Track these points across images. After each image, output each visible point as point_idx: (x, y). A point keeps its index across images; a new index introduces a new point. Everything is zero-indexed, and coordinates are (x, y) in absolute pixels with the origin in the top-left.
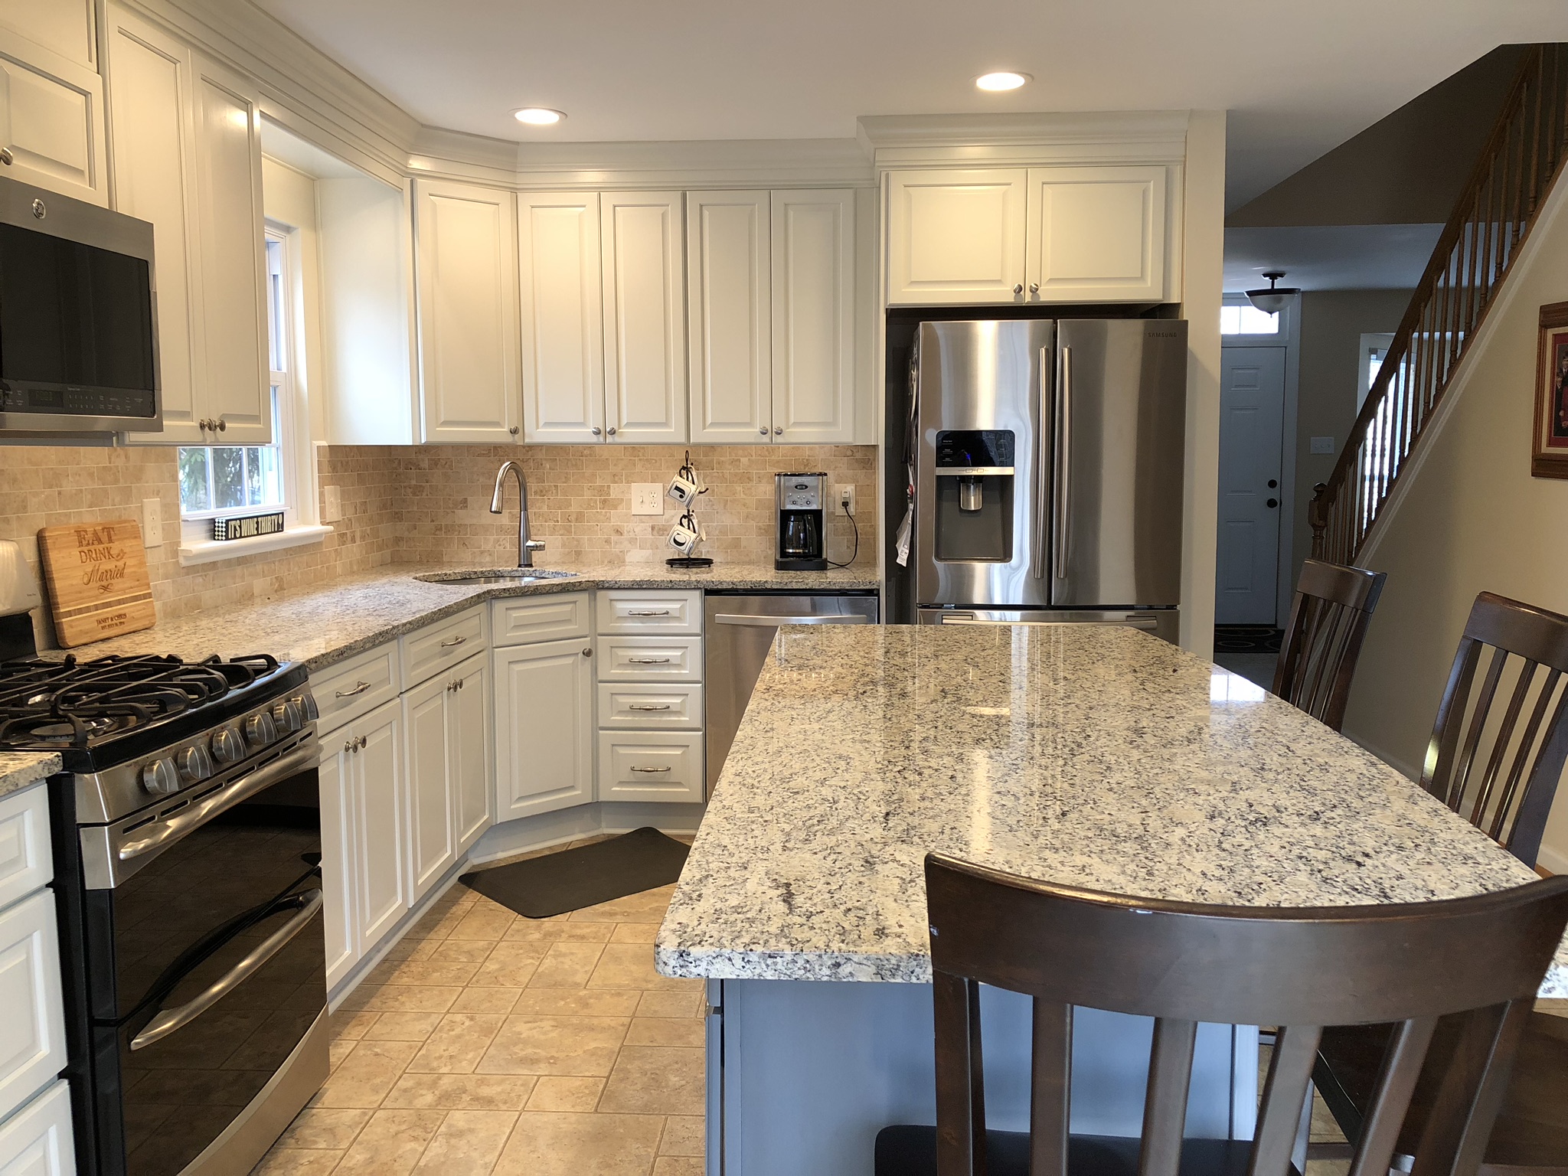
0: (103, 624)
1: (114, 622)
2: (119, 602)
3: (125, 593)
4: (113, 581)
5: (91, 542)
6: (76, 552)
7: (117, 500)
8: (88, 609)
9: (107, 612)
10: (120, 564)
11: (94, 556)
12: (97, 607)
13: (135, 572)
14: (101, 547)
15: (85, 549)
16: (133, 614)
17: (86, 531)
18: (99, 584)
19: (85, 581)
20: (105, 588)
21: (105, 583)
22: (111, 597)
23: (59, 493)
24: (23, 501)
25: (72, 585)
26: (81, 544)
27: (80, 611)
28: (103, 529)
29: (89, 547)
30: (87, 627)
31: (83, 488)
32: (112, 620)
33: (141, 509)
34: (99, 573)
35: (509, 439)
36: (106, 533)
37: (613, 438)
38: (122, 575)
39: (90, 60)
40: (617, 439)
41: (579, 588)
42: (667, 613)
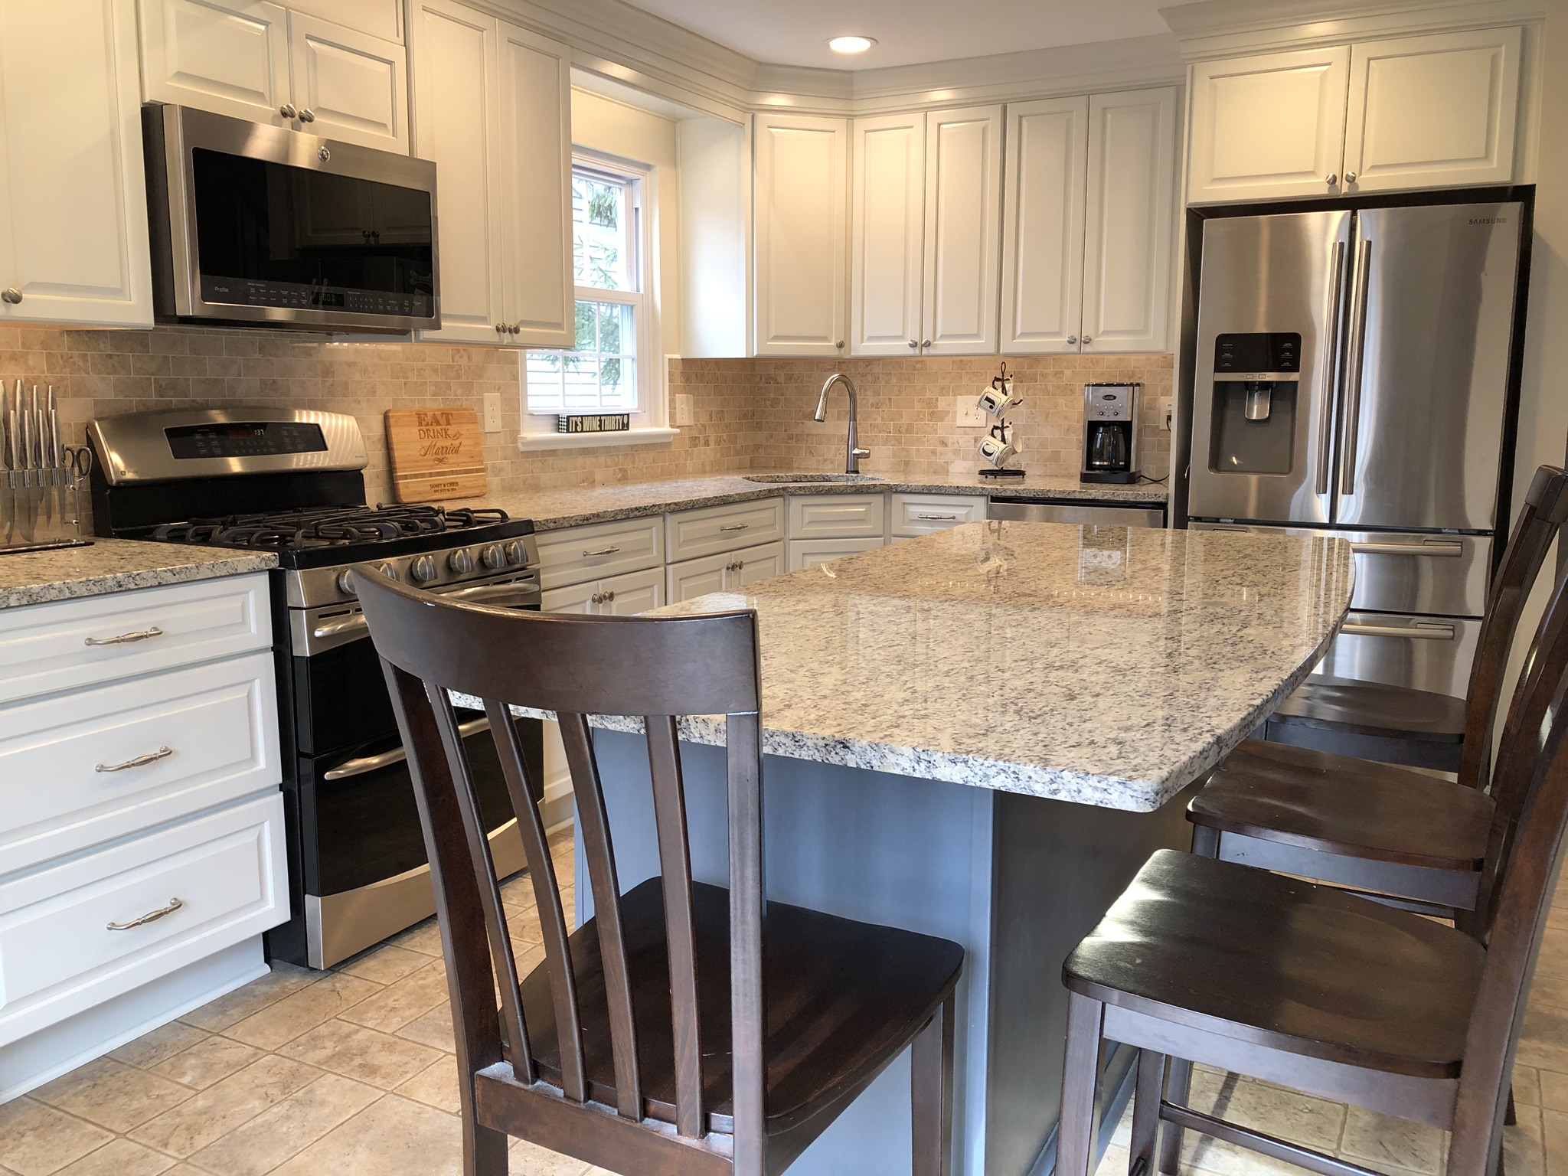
0: (436, 489)
1: (447, 488)
2: (452, 473)
3: (459, 466)
4: (447, 456)
5: (430, 423)
6: (415, 430)
7: (459, 392)
8: (423, 475)
9: (439, 480)
10: (456, 443)
11: (432, 434)
12: (431, 475)
13: (470, 450)
14: (439, 428)
15: (424, 428)
16: (465, 484)
17: (426, 415)
18: (435, 456)
19: (422, 453)
20: (441, 461)
21: (440, 456)
22: (445, 468)
23: (405, 383)
24: (372, 388)
25: (410, 455)
26: (420, 424)
27: (415, 476)
28: (442, 414)
29: (427, 427)
30: (421, 489)
31: (428, 381)
32: (444, 486)
33: (482, 401)
34: (436, 448)
35: (835, 353)
36: (444, 417)
37: (928, 350)
38: (457, 452)
39: (398, 36)
40: (932, 351)
41: (873, 490)
42: (954, 518)
